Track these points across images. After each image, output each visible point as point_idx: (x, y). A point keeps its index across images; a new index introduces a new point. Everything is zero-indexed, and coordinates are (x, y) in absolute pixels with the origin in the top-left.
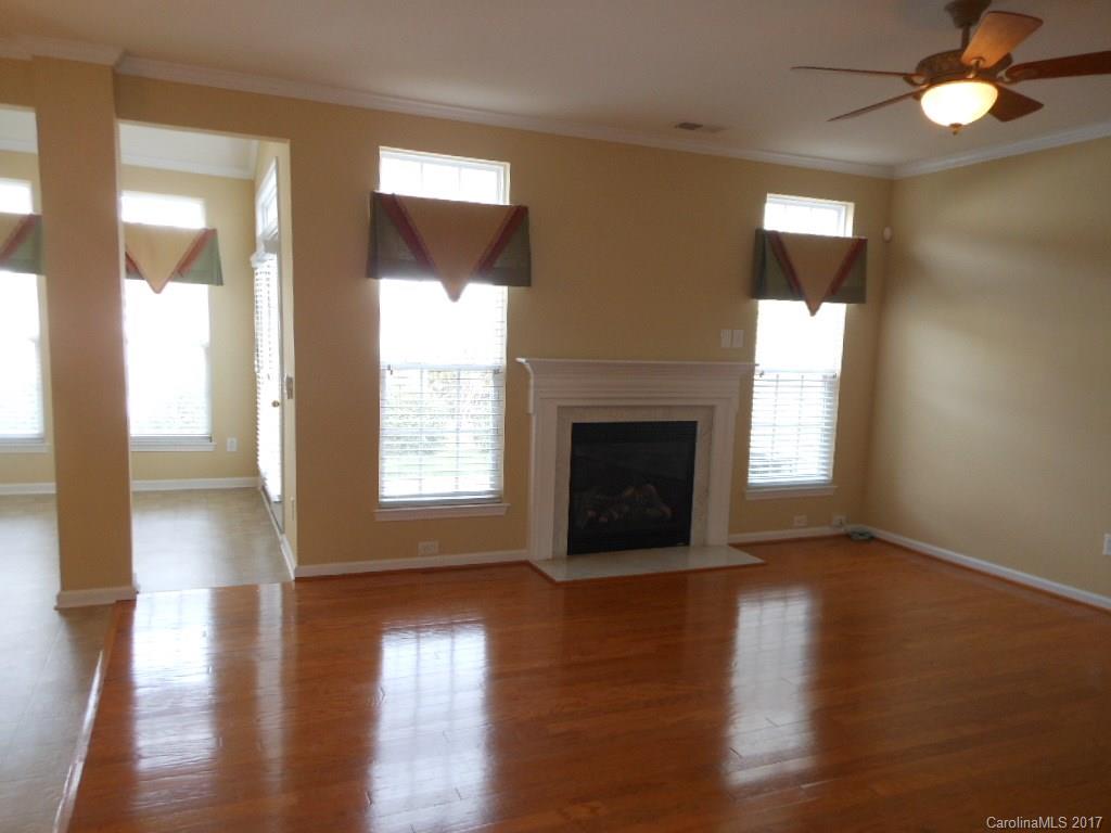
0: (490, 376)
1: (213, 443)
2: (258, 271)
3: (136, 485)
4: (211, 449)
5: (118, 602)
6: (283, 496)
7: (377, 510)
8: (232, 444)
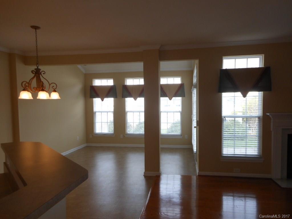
0: (257, 119)
1: (182, 136)
2: (193, 93)
3: (161, 146)
4: (181, 138)
5: (156, 176)
6: (196, 152)
7: (222, 158)
8: (186, 137)
